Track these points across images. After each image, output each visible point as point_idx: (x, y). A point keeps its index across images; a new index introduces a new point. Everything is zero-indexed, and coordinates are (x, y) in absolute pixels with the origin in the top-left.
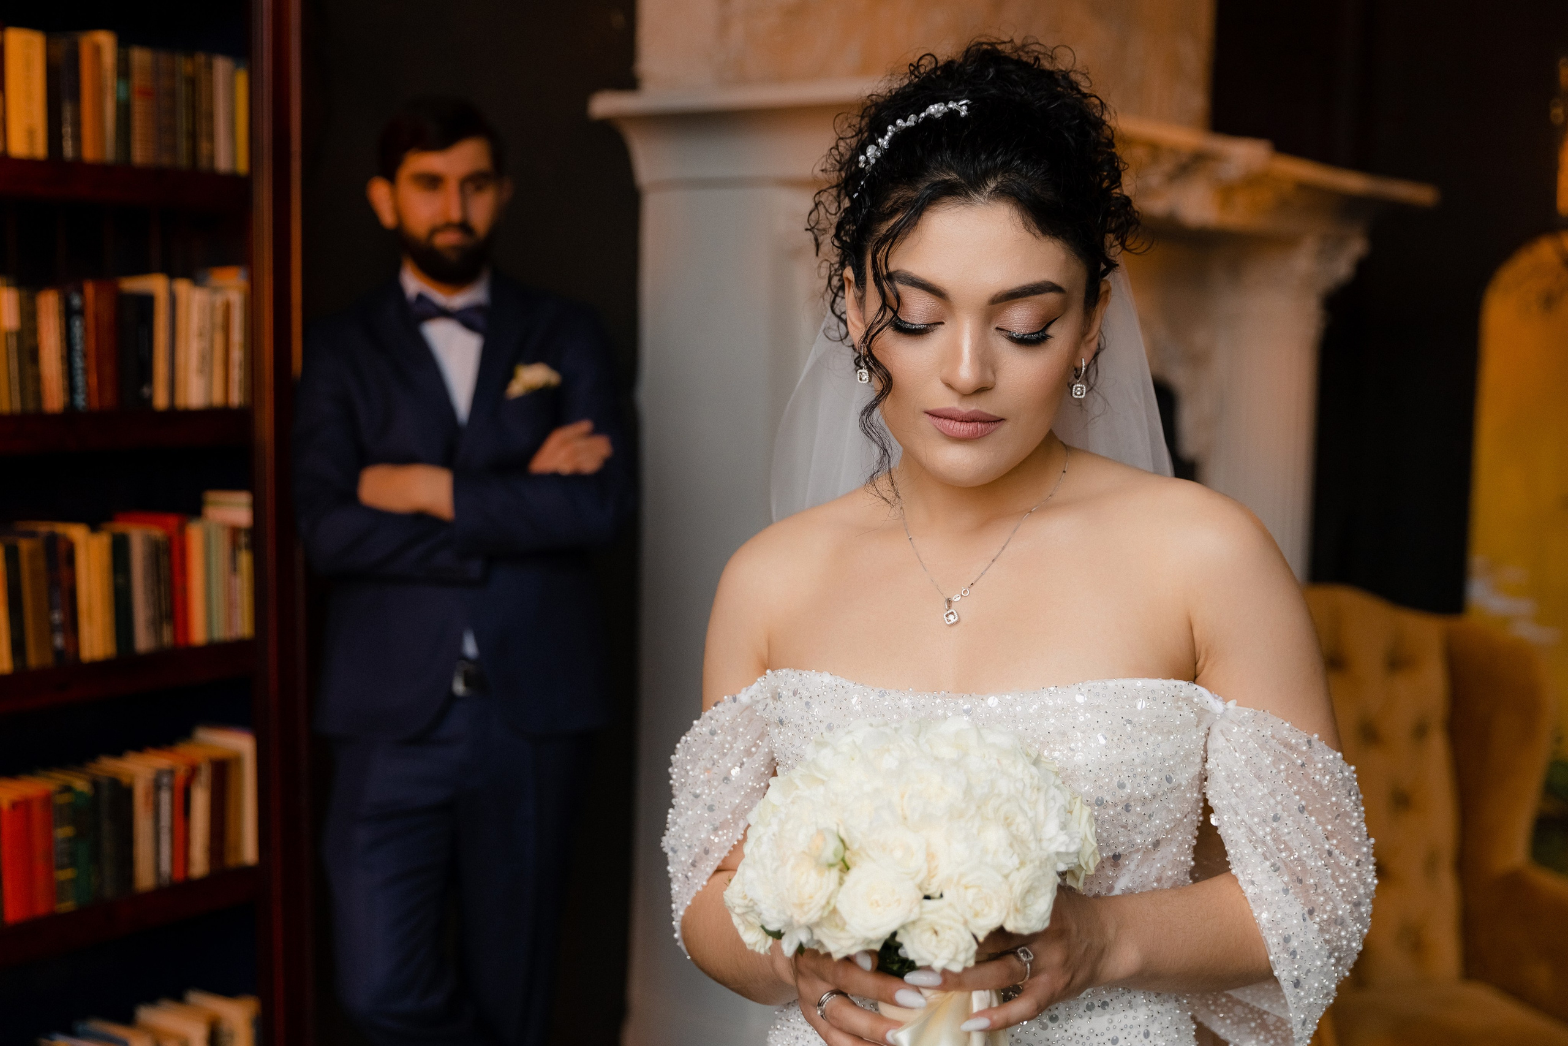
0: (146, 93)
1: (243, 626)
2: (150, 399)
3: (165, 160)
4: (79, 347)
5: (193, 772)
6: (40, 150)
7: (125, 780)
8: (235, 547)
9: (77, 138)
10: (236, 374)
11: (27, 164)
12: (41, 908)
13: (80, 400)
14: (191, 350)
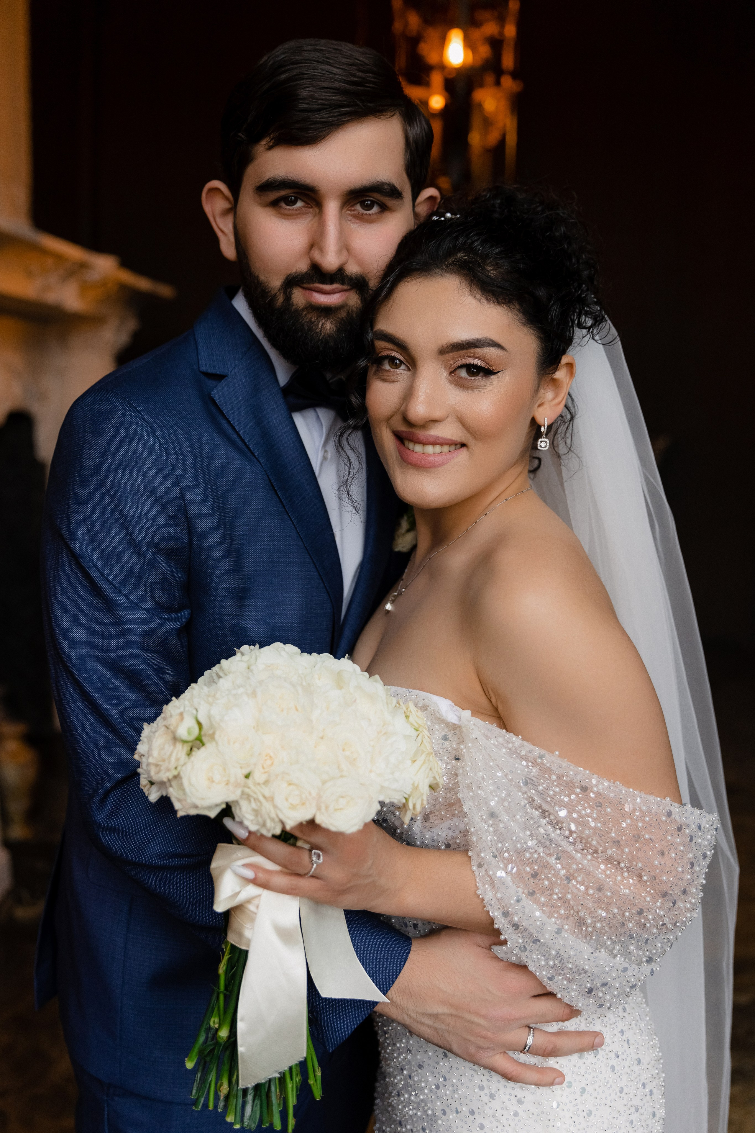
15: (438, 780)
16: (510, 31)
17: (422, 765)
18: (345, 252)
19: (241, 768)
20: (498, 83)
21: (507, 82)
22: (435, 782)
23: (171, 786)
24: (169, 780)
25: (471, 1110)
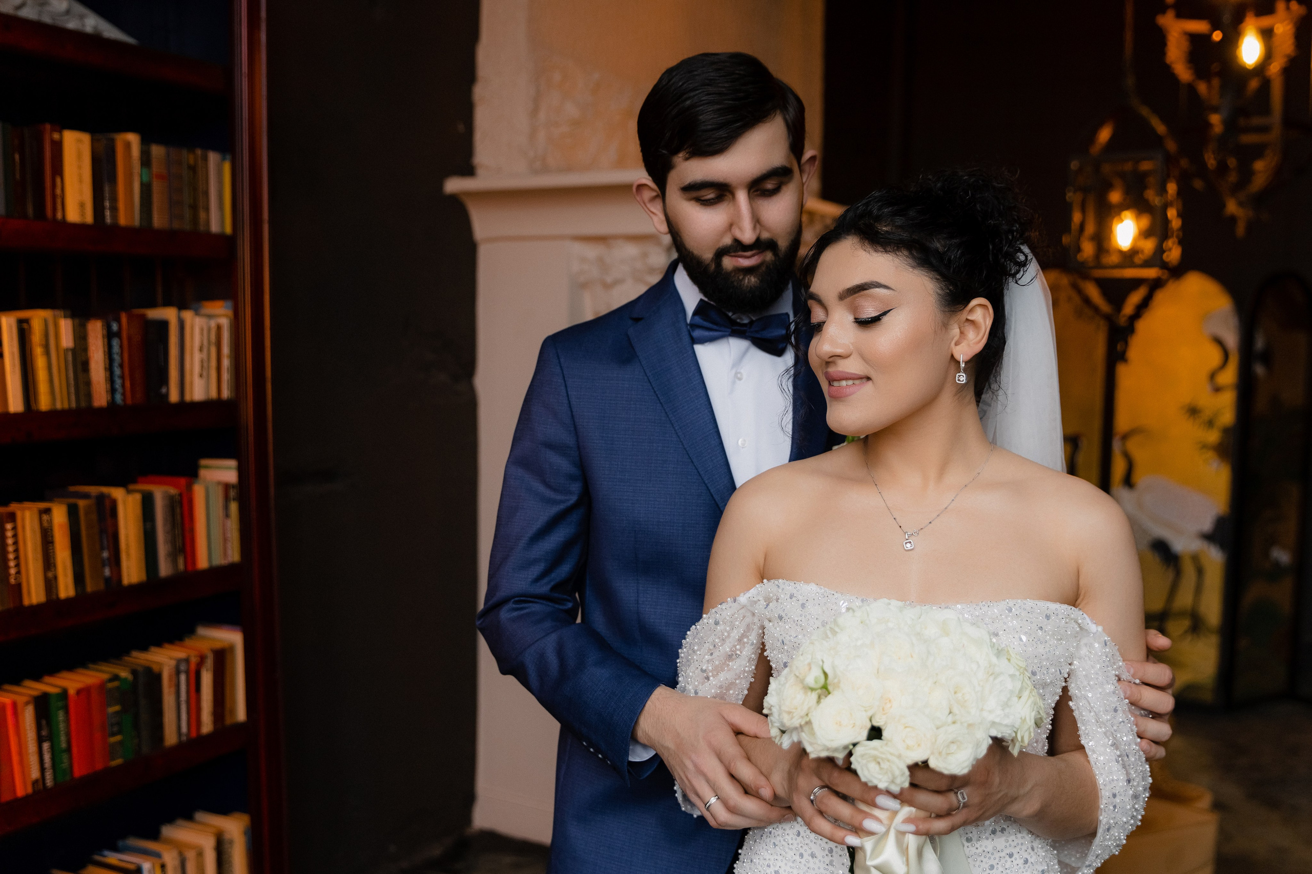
0: (160, 177)
1: (234, 555)
2: (167, 395)
3: (176, 225)
4: (117, 358)
5: (202, 659)
6: (89, 219)
7: (155, 668)
8: (227, 499)
9: (114, 209)
10: (226, 376)
11: (79, 228)
12: (99, 766)
13: (118, 398)
14: (195, 360)
15: (1042, 714)
17: (1028, 700)
18: (758, 226)
19: (865, 711)
22: (1039, 716)
23: (802, 731)
24: (801, 726)
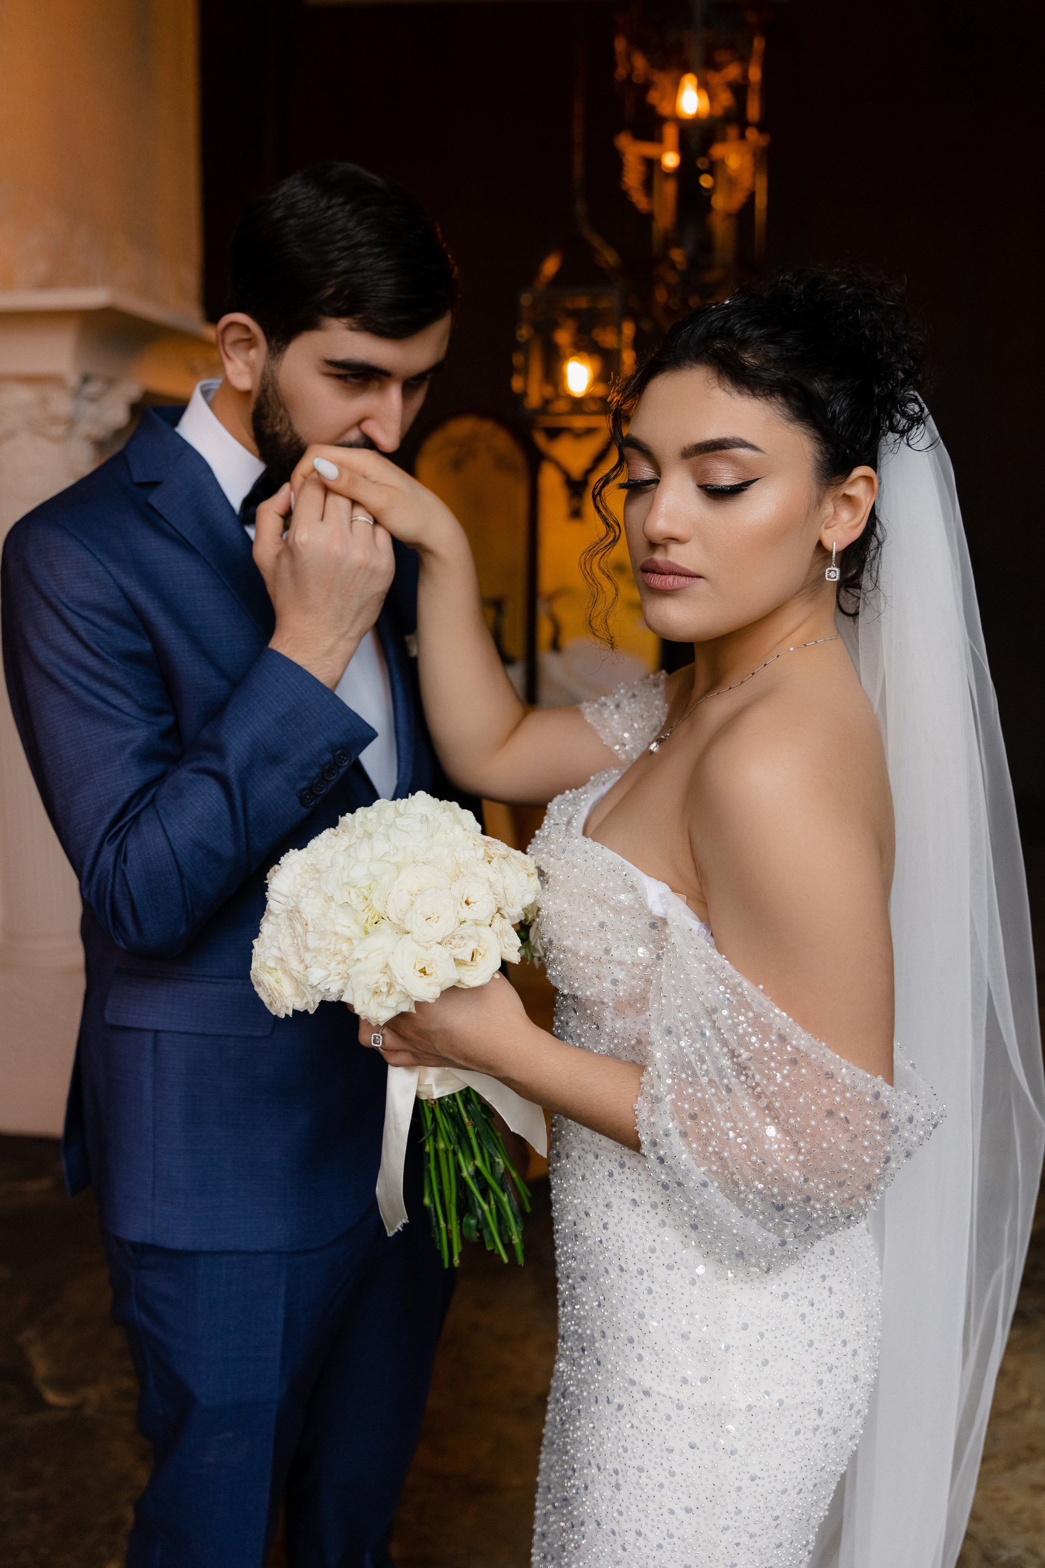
16: (755, 74)
20: (742, 137)
21: (752, 134)
25: (630, 1337)
